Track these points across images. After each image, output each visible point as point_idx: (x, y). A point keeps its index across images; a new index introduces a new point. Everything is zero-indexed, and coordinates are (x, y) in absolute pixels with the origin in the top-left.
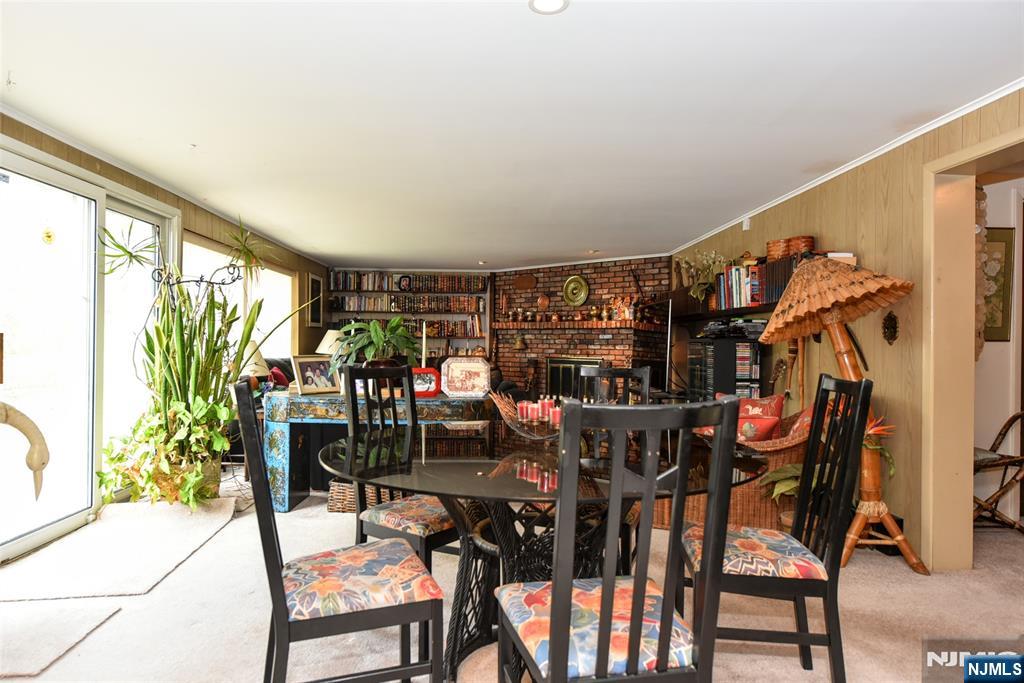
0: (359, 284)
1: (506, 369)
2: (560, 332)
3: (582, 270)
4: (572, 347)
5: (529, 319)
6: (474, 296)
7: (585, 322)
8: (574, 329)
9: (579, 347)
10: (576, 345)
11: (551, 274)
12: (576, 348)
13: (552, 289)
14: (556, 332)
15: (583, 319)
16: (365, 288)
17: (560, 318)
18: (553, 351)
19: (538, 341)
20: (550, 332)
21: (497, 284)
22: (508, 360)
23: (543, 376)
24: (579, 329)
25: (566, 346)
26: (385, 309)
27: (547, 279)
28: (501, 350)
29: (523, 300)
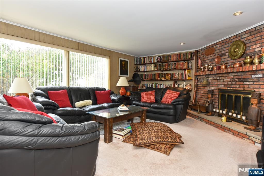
0: (144, 61)
1: (201, 94)
2: (226, 75)
3: (241, 36)
4: (234, 83)
5: (211, 69)
6: (187, 62)
7: (241, 68)
8: (233, 72)
9: (238, 83)
10: (236, 82)
11: (223, 44)
12: (236, 84)
13: (223, 52)
14: (224, 75)
15: (241, 66)
16: (146, 63)
17: (226, 67)
18: (223, 86)
19: (215, 81)
20: (221, 75)
21: (198, 55)
22: (202, 90)
23: (217, 99)
24: (237, 72)
25: (230, 83)
26: (152, 69)
27: (221, 47)
28: (199, 85)
29: (209, 61)
